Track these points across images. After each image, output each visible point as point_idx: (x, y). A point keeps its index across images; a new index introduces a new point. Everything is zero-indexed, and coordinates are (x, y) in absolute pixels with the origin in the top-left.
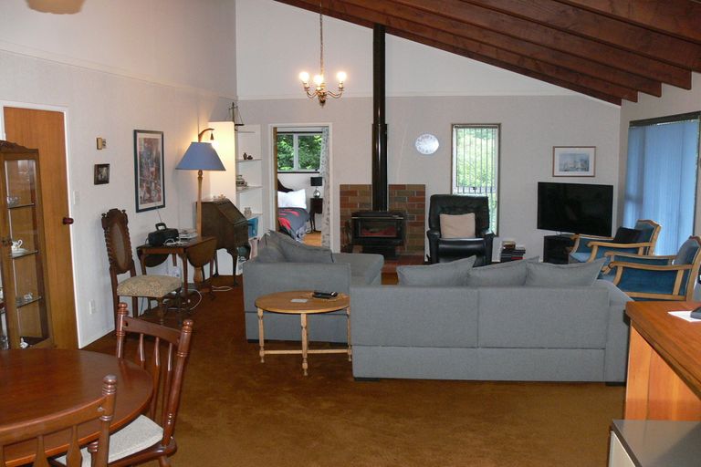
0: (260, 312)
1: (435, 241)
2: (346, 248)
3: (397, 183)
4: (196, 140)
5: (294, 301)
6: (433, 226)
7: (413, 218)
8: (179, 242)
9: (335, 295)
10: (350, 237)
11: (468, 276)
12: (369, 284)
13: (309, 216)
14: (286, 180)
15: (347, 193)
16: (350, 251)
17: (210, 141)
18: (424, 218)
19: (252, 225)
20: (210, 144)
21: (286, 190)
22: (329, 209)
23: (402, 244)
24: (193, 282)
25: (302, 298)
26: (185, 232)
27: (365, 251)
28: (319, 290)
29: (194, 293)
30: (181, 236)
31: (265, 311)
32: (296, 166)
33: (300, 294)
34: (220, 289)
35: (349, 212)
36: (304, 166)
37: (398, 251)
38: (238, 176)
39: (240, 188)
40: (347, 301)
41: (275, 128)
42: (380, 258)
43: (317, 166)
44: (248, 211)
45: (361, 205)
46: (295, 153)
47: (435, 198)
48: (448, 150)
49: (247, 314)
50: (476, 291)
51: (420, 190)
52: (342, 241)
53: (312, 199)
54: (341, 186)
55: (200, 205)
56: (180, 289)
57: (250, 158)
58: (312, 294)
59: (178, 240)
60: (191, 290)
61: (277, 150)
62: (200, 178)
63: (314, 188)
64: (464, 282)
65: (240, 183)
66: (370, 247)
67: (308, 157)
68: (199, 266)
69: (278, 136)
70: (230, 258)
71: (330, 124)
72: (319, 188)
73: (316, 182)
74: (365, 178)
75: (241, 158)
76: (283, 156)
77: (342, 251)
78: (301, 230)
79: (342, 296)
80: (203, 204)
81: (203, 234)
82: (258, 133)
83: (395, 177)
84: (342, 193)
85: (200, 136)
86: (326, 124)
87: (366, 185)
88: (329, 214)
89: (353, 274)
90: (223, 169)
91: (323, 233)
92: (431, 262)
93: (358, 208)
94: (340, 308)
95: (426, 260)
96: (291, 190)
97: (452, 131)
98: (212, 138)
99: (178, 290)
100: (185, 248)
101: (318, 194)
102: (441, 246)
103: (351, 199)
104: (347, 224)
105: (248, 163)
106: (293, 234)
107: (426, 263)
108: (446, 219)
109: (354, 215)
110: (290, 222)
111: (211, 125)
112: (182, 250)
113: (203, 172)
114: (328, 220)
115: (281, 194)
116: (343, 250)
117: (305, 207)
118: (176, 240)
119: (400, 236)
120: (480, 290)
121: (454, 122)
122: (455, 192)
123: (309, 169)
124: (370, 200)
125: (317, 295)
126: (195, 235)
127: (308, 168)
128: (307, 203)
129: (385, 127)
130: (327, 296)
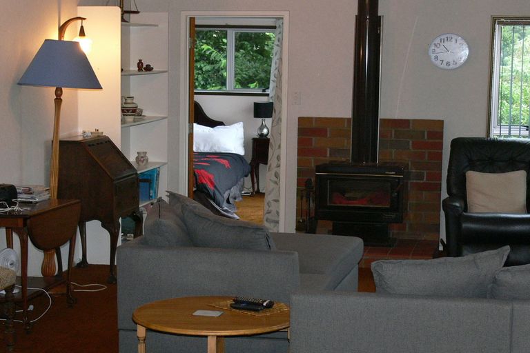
0: (141, 332)
1: (457, 218)
2: (306, 224)
3: (396, 117)
4: (54, 36)
5: (198, 313)
6: (454, 191)
7: (420, 176)
8: (16, 208)
9: (270, 306)
10: (312, 205)
11: (495, 281)
12: (334, 287)
13: (248, 169)
14: (212, 105)
15: (309, 130)
16: (312, 230)
17: (77, 39)
18: (440, 179)
19: (149, 180)
20: (76, 44)
21: (212, 123)
22: (278, 158)
23: (400, 220)
24: (39, 275)
25: (214, 309)
26: (28, 191)
27: (336, 231)
28: (242, 297)
29: (41, 294)
30: (22, 197)
31: (148, 330)
32: (231, 85)
33: (208, 301)
34: (87, 288)
35: (312, 162)
36: (244, 83)
37: (394, 231)
38: (125, 98)
39: (130, 119)
40: (286, 316)
41: (192, 20)
42: (358, 242)
43: (264, 83)
44: (142, 158)
45: (335, 151)
46: (229, 62)
47: (457, 144)
48: (484, 63)
49: (121, 334)
50: (508, 308)
51: (434, 129)
52: (300, 212)
53: (254, 140)
54: (301, 120)
55: (57, 146)
56: (13, 287)
57: (149, 68)
58: (230, 302)
59: (15, 204)
60: (31, 289)
61: (196, 57)
62: (58, 101)
63: (260, 120)
64: (488, 291)
65: (129, 111)
66: (344, 224)
67: (252, 67)
68: (49, 247)
69: (197, 31)
70: (106, 235)
71: (286, 15)
72: (268, 122)
73: (262, 111)
74: (340, 106)
75: (134, 68)
76: (208, 67)
77: (298, 229)
78: (234, 191)
79: (281, 307)
80: (63, 143)
81: (61, 194)
82: (164, 26)
83: (391, 107)
84: (302, 131)
85: (62, 29)
86: (278, 14)
87: (342, 120)
88: (279, 166)
89: (303, 270)
90: (96, 85)
91: (268, 198)
92: (448, 252)
93: (328, 158)
94: (275, 328)
95: (441, 248)
96: (221, 124)
97: (493, 30)
98: (82, 33)
99: (9, 289)
100: (25, 218)
101: (265, 131)
102: (465, 225)
103: (316, 142)
104: (308, 183)
105: (146, 77)
106: (218, 196)
107: (440, 255)
108: (477, 180)
109: (319, 169)
110: (216, 178)
111: (82, 11)
112: (20, 222)
113: (64, 90)
114: (277, 175)
115: (198, 129)
116: (300, 227)
117: (241, 152)
118: (12, 204)
119: (397, 206)
120: (517, 306)
121: (497, 14)
122: (496, 133)
123: (254, 87)
124: (348, 144)
125: (238, 304)
126: (46, 196)
127: (252, 86)
128: (245, 146)
129: (376, 22)
130: (254, 306)
